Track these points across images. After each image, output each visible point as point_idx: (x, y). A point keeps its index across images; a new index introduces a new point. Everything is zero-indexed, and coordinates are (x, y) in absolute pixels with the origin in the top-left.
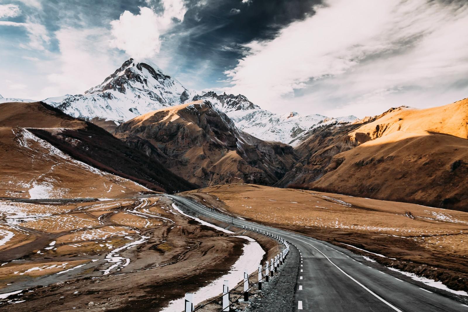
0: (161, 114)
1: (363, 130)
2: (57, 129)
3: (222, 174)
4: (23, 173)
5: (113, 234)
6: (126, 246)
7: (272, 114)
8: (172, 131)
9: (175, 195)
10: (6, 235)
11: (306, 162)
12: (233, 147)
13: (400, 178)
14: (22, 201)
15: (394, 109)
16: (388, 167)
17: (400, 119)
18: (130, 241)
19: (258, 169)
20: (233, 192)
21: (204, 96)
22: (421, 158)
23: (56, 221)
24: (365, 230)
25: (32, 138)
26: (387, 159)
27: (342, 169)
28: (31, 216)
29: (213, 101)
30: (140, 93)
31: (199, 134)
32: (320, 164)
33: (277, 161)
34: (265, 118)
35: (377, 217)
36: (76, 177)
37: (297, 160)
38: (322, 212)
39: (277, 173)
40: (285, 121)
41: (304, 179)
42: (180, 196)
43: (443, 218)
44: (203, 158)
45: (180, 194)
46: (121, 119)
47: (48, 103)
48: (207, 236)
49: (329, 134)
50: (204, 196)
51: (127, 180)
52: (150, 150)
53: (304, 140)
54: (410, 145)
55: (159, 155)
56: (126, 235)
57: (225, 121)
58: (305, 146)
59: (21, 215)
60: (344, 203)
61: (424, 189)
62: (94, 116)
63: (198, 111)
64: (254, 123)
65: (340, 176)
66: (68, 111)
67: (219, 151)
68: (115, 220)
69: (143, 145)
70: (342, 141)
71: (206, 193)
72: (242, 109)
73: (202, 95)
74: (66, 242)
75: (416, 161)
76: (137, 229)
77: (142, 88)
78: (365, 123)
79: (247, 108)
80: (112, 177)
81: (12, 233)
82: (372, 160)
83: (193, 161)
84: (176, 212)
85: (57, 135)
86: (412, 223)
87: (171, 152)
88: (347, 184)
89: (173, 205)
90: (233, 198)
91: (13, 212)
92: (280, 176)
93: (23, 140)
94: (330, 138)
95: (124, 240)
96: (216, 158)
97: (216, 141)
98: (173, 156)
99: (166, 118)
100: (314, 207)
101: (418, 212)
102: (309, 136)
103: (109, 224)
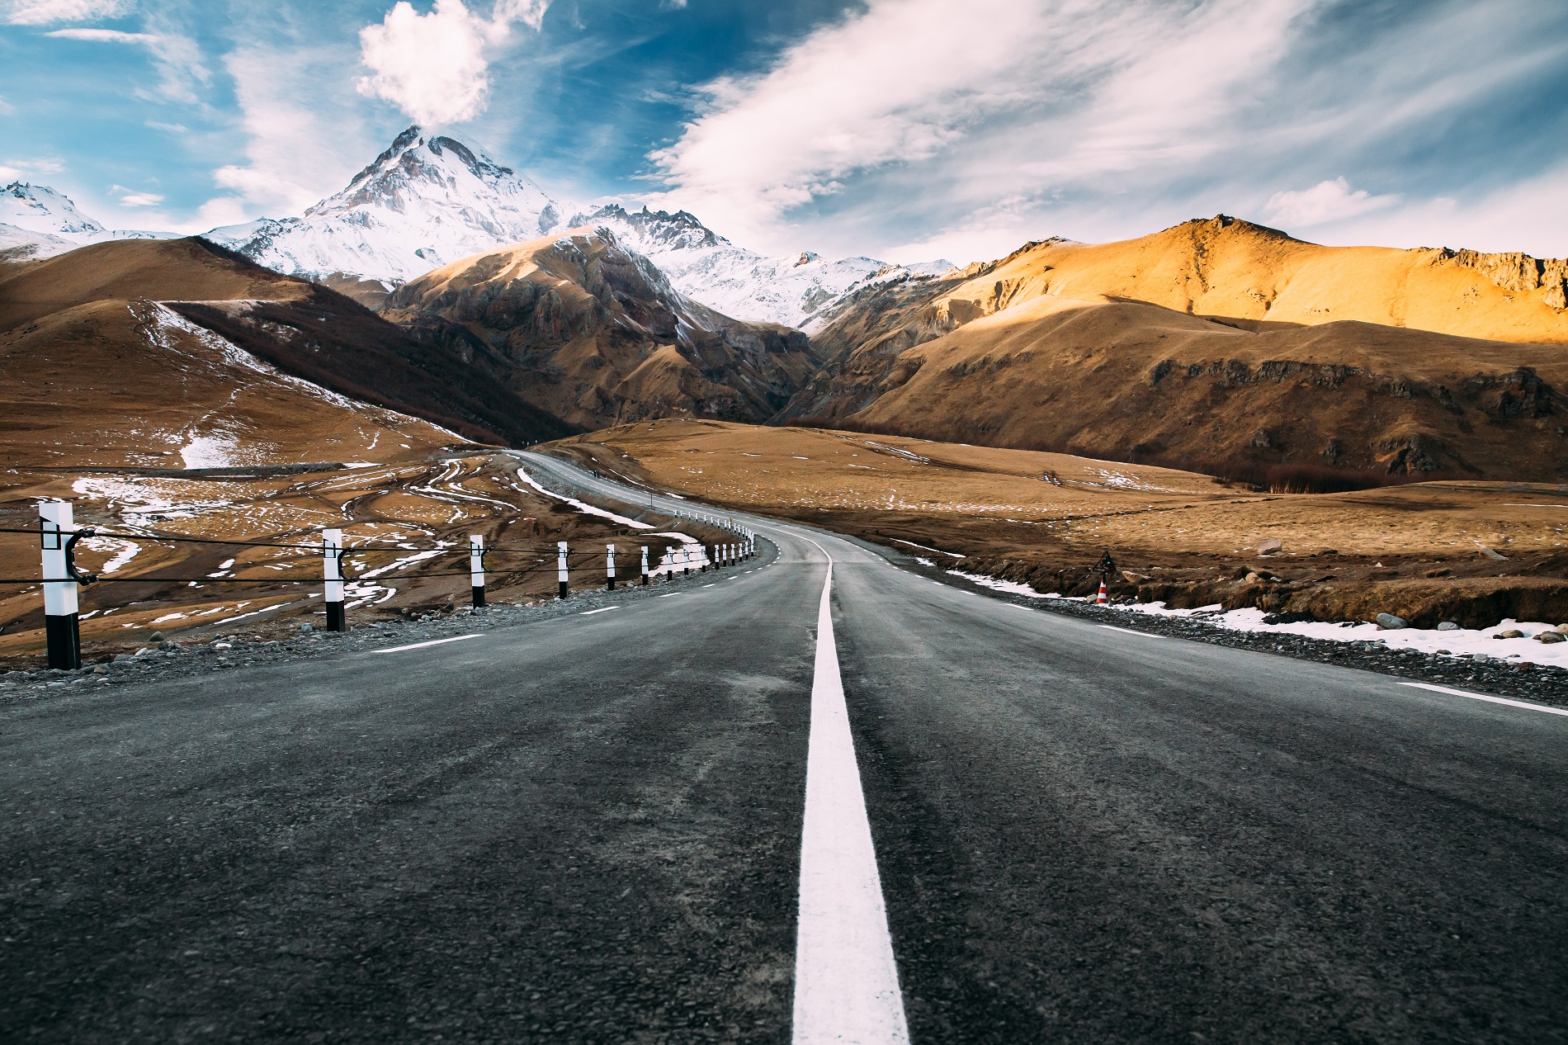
0: (494, 262)
1: (965, 293)
2: (239, 303)
3: (644, 399)
4: (164, 409)
5: (370, 539)
6: (396, 564)
7: (757, 258)
8: (522, 303)
9: (529, 451)
10: (122, 549)
11: (838, 369)
12: (668, 336)
13: (1045, 402)
14: (162, 475)
15: (1034, 244)
16: (1019, 376)
17: (1048, 268)
18: (408, 553)
19: (726, 388)
20: (662, 440)
21: (597, 215)
22: (1090, 356)
23: (240, 516)
24: (951, 512)
25: (178, 325)
26: (1017, 360)
27: (919, 383)
28: (183, 506)
29: (617, 227)
30: (440, 210)
31: (585, 307)
32: (871, 374)
33: (772, 367)
34: (741, 266)
35: (981, 483)
36: (292, 415)
37: (817, 364)
38: (863, 478)
39: (771, 396)
40: (789, 273)
41: (835, 408)
42: (537, 452)
43: (1119, 481)
44: (597, 363)
45: (540, 446)
46: (396, 275)
47: (215, 239)
48: (590, 536)
49: (890, 303)
50: (593, 449)
51: (415, 419)
52: (471, 350)
53: (833, 318)
54: (1067, 328)
55: (493, 361)
56: (401, 541)
57: (646, 274)
58: (836, 332)
59: (157, 504)
60: (913, 456)
61: (1094, 425)
62: (331, 269)
63: (582, 253)
64: (716, 281)
65: (913, 400)
66: (266, 260)
67: (635, 346)
68: (381, 509)
69: (453, 337)
70: (919, 318)
71: (599, 442)
72: (686, 247)
73: (590, 215)
74: (258, 560)
75: (1079, 363)
76: (429, 527)
77: (443, 200)
78: (971, 277)
79: (700, 243)
80: (377, 414)
81: (136, 545)
82: (985, 362)
83: (575, 371)
84: (525, 488)
85: (241, 316)
86: (1053, 495)
87: (521, 351)
88: (930, 417)
89: (521, 472)
90: (662, 453)
91: (138, 498)
92: (778, 402)
93: (158, 332)
94: (893, 311)
95: (395, 551)
96: (630, 362)
97: (628, 324)
98: (527, 361)
99: (504, 272)
100: (844, 467)
101: (1072, 470)
102: (844, 308)
103: (367, 518)
